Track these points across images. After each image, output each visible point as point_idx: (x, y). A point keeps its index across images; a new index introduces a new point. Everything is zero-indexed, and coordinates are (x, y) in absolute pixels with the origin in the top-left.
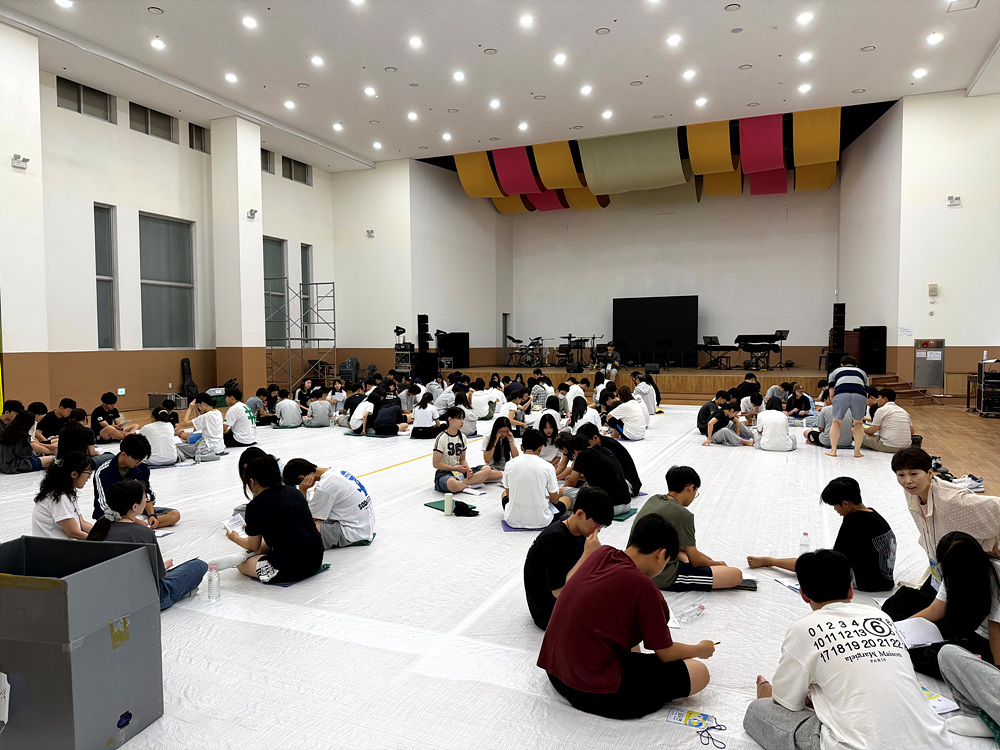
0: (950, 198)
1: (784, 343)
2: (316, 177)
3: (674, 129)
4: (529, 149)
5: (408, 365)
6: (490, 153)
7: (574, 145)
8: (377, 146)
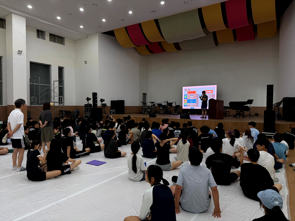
1: (252, 105)
2: (66, 42)
3: (196, 9)
4: (140, 24)
5: (89, 112)
6: (126, 28)
7: (156, 21)
8: (82, 27)
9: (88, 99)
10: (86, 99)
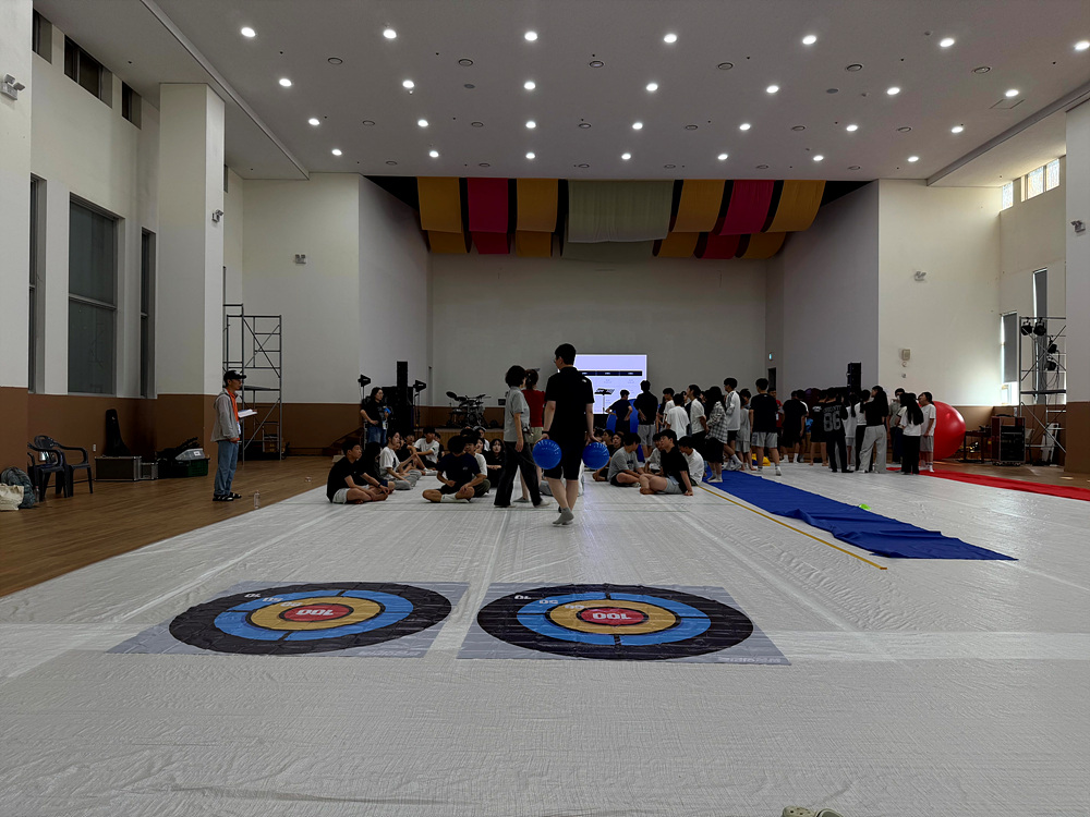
0: (918, 274)
2: (231, 181)
3: (672, 181)
4: (512, 183)
6: (463, 182)
7: (563, 185)
8: (337, 152)
9: (364, 381)
10: (359, 381)
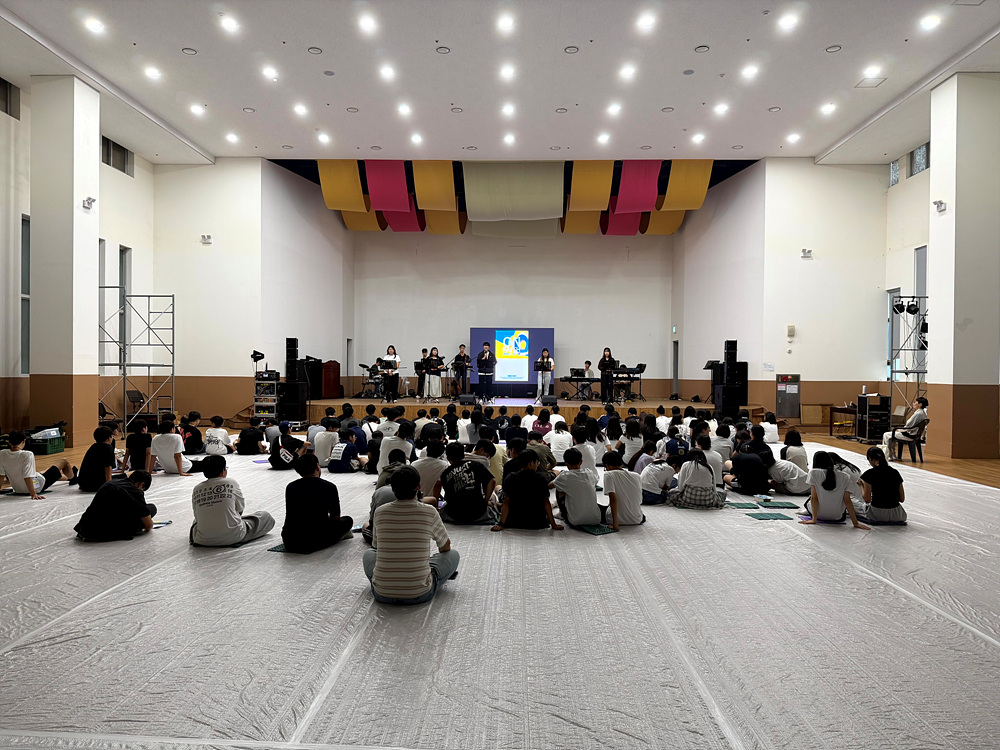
0: (804, 251)
2: (137, 166)
3: (561, 162)
4: (408, 165)
5: (274, 397)
6: (361, 164)
7: (458, 167)
9: (257, 356)
10: (253, 356)
